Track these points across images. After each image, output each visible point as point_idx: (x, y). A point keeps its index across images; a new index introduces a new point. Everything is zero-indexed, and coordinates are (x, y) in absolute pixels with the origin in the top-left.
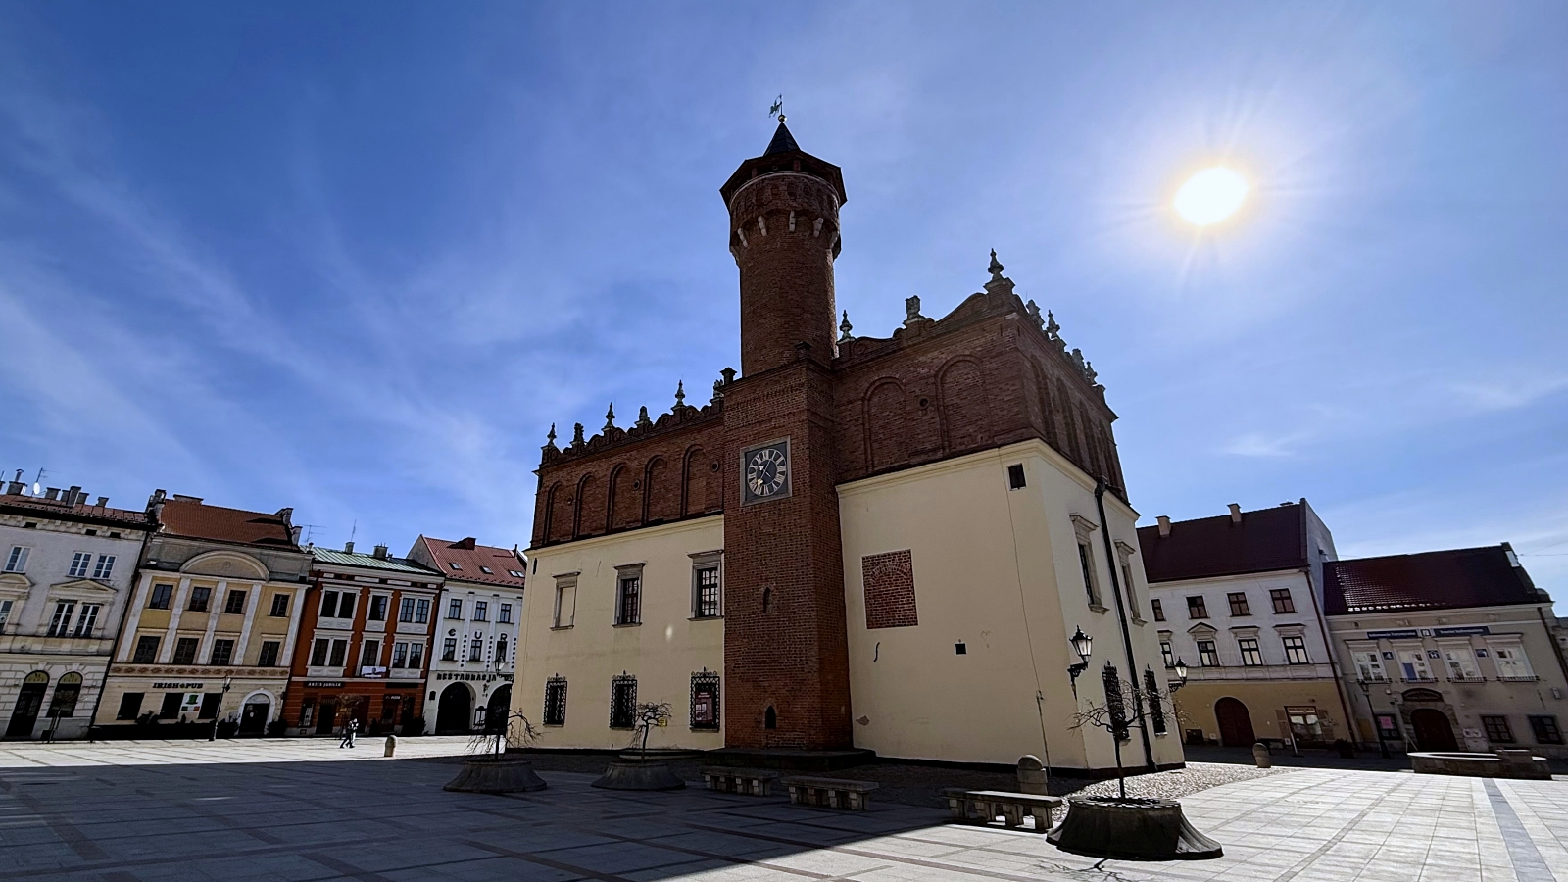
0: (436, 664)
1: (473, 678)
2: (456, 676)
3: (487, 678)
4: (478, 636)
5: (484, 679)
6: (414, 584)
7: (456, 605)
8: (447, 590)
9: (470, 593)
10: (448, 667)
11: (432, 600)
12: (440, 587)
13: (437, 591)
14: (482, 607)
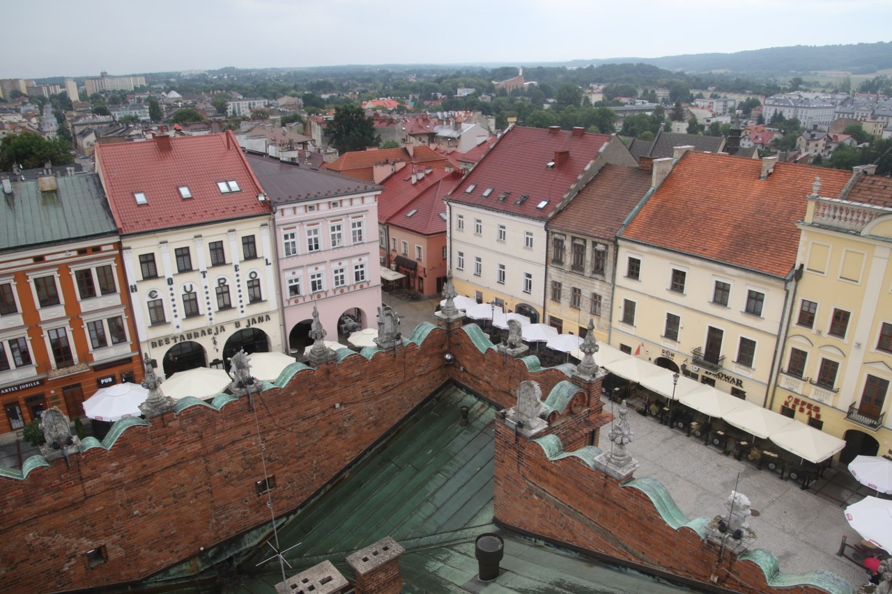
0: (146, 332)
1: (196, 335)
2: (175, 338)
3: (214, 331)
4: (188, 289)
5: (210, 332)
6: (82, 252)
7: (148, 261)
8: (129, 248)
9: (161, 243)
10: (161, 332)
11: (114, 265)
12: (118, 246)
13: (117, 252)
14: (183, 255)
